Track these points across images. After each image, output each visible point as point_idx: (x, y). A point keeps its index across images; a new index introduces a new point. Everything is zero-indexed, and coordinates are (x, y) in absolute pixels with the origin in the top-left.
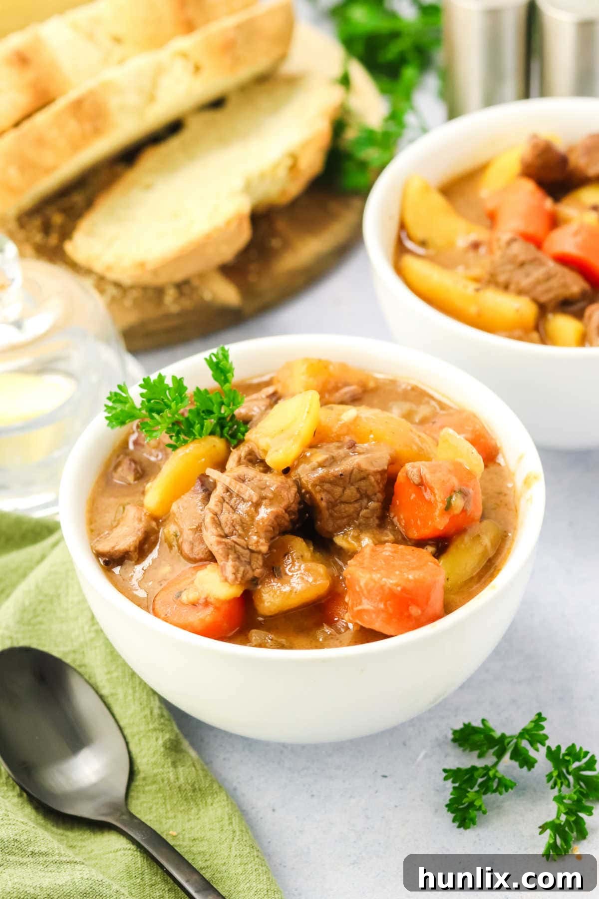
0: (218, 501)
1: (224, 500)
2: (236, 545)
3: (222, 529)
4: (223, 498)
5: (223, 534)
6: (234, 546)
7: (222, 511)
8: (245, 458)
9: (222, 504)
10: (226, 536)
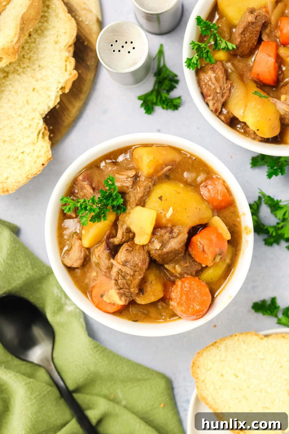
0: (117, 275)
1: (119, 273)
2: (125, 292)
3: (119, 286)
4: (118, 272)
5: (119, 288)
6: (125, 293)
7: (118, 278)
8: (125, 232)
9: (118, 275)
10: (121, 289)
